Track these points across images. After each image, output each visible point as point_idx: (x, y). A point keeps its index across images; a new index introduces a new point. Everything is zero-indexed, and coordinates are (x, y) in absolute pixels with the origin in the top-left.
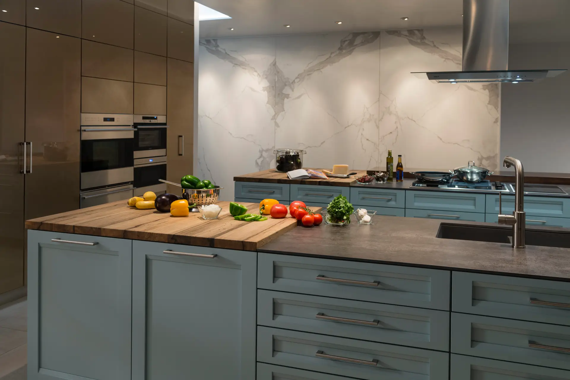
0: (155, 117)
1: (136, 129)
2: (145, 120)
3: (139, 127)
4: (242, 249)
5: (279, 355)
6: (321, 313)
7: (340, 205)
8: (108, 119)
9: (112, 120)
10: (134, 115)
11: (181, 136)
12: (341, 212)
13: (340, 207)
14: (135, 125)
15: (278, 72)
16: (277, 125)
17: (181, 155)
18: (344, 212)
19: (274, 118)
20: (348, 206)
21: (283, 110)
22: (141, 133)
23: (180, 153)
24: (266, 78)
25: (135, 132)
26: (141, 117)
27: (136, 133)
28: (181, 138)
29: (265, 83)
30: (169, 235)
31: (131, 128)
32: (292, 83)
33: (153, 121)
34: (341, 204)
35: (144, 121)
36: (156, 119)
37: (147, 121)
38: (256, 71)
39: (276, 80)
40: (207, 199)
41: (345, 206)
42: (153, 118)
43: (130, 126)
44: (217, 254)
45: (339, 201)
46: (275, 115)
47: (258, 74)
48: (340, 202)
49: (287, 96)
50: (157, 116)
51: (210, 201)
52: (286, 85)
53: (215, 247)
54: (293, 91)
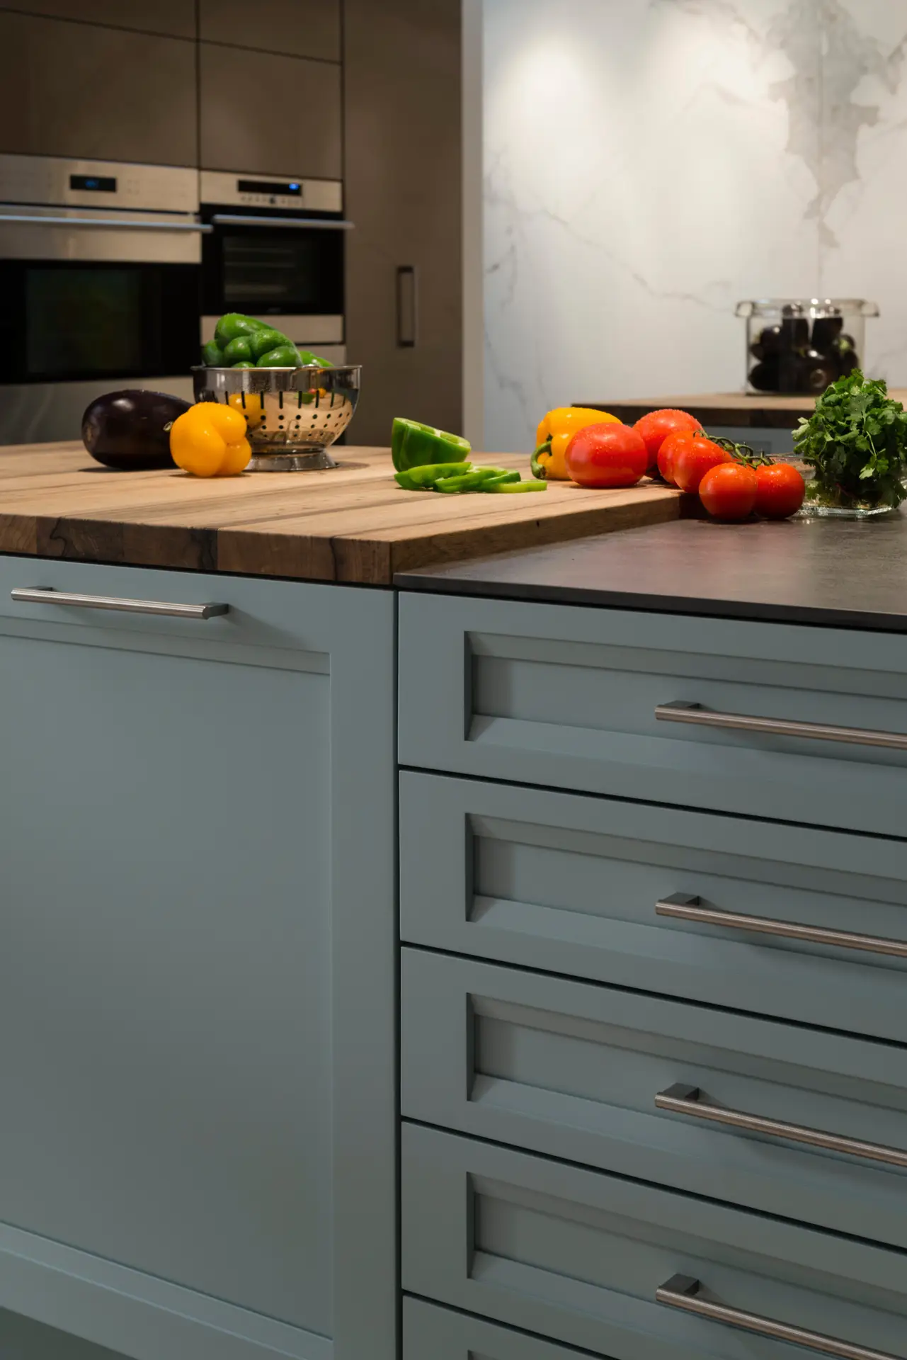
0: (293, 187)
1: (208, 228)
2: (247, 195)
3: (220, 218)
4: (331, 578)
5: (497, 1094)
6: (684, 895)
7: (847, 415)
8: (90, 183)
9: (108, 185)
10: (205, 174)
11: (407, 270)
12: (850, 447)
13: (849, 422)
14: (206, 212)
15: (832, 18)
16: (827, 238)
17: (409, 344)
18: (862, 445)
19: (815, 209)
20: (884, 418)
21: (855, 175)
22: (229, 246)
23: (406, 336)
24: (783, 45)
25: (206, 239)
26: (232, 180)
27: (210, 244)
28: (406, 277)
29: (778, 68)
30: (42, 521)
31: (190, 222)
32: (891, 58)
33: (283, 202)
34: (853, 410)
35: (243, 199)
36: (297, 192)
37: (260, 200)
38: (740, 20)
39: (825, 50)
40: (299, 412)
41: (871, 419)
42: (284, 190)
43: (184, 213)
44: (230, 603)
45: (847, 396)
46: (819, 199)
47: (751, 31)
48: (847, 404)
49: (870, 116)
50: (298, 181)
51: (314, 421)
52: (864, 70)
53: (219, 569)
54: (893, 90)
